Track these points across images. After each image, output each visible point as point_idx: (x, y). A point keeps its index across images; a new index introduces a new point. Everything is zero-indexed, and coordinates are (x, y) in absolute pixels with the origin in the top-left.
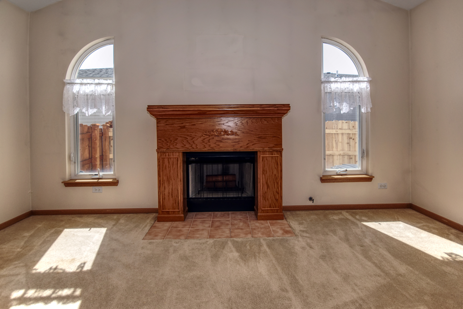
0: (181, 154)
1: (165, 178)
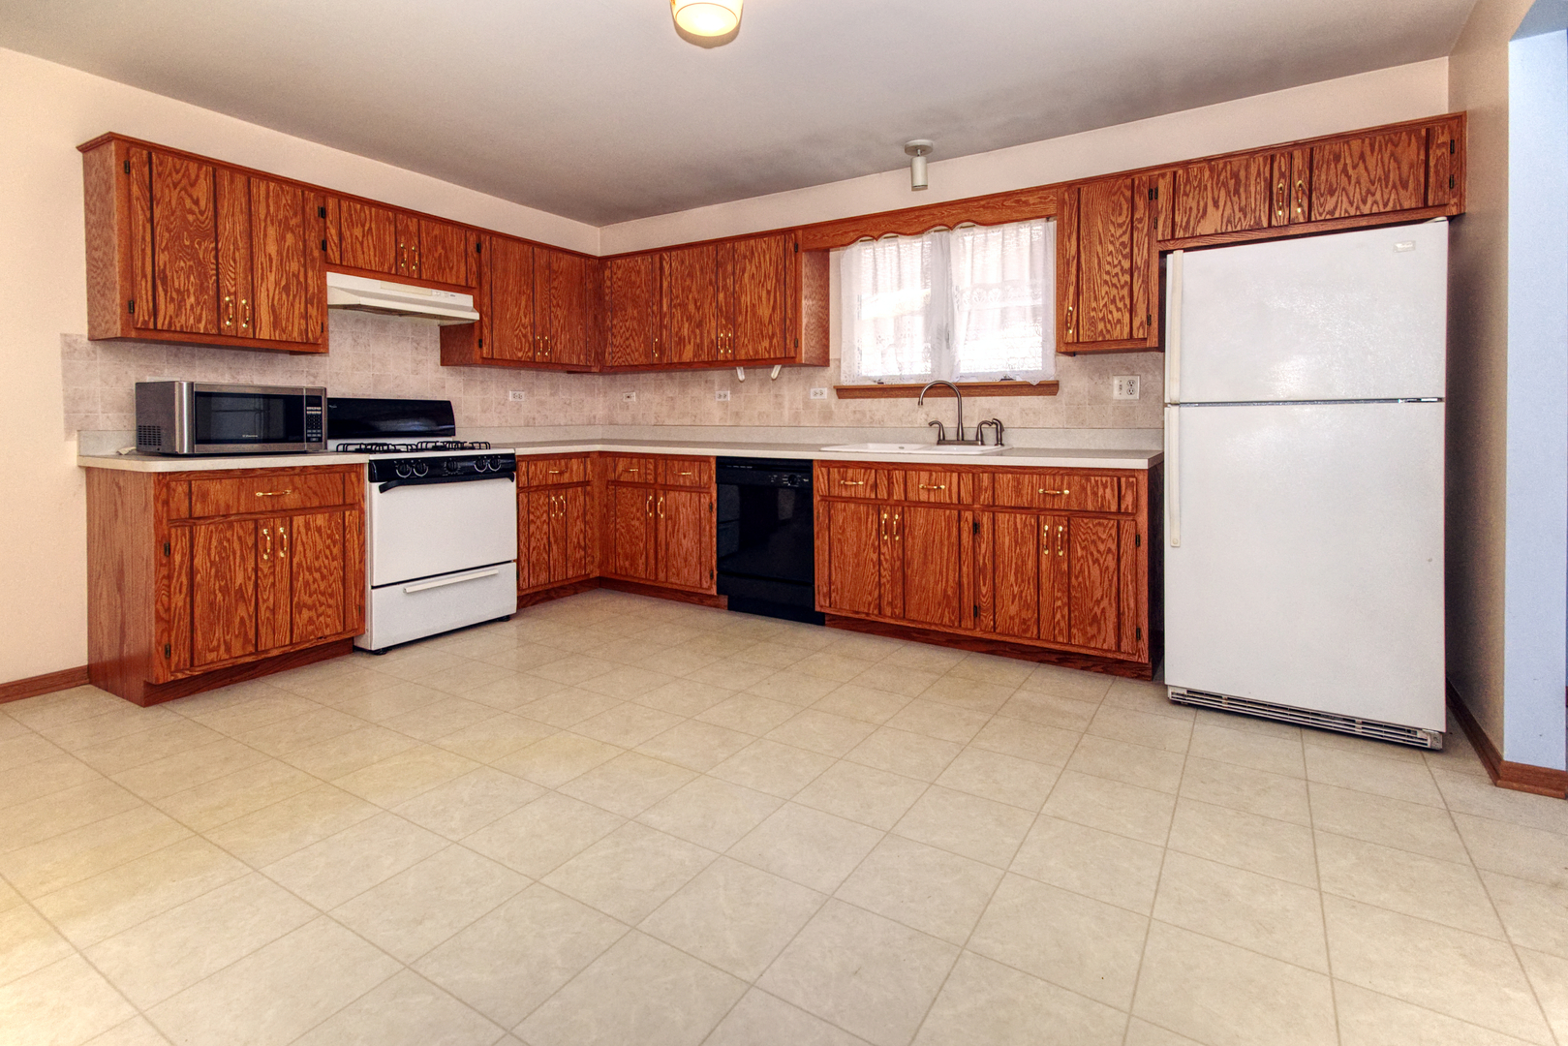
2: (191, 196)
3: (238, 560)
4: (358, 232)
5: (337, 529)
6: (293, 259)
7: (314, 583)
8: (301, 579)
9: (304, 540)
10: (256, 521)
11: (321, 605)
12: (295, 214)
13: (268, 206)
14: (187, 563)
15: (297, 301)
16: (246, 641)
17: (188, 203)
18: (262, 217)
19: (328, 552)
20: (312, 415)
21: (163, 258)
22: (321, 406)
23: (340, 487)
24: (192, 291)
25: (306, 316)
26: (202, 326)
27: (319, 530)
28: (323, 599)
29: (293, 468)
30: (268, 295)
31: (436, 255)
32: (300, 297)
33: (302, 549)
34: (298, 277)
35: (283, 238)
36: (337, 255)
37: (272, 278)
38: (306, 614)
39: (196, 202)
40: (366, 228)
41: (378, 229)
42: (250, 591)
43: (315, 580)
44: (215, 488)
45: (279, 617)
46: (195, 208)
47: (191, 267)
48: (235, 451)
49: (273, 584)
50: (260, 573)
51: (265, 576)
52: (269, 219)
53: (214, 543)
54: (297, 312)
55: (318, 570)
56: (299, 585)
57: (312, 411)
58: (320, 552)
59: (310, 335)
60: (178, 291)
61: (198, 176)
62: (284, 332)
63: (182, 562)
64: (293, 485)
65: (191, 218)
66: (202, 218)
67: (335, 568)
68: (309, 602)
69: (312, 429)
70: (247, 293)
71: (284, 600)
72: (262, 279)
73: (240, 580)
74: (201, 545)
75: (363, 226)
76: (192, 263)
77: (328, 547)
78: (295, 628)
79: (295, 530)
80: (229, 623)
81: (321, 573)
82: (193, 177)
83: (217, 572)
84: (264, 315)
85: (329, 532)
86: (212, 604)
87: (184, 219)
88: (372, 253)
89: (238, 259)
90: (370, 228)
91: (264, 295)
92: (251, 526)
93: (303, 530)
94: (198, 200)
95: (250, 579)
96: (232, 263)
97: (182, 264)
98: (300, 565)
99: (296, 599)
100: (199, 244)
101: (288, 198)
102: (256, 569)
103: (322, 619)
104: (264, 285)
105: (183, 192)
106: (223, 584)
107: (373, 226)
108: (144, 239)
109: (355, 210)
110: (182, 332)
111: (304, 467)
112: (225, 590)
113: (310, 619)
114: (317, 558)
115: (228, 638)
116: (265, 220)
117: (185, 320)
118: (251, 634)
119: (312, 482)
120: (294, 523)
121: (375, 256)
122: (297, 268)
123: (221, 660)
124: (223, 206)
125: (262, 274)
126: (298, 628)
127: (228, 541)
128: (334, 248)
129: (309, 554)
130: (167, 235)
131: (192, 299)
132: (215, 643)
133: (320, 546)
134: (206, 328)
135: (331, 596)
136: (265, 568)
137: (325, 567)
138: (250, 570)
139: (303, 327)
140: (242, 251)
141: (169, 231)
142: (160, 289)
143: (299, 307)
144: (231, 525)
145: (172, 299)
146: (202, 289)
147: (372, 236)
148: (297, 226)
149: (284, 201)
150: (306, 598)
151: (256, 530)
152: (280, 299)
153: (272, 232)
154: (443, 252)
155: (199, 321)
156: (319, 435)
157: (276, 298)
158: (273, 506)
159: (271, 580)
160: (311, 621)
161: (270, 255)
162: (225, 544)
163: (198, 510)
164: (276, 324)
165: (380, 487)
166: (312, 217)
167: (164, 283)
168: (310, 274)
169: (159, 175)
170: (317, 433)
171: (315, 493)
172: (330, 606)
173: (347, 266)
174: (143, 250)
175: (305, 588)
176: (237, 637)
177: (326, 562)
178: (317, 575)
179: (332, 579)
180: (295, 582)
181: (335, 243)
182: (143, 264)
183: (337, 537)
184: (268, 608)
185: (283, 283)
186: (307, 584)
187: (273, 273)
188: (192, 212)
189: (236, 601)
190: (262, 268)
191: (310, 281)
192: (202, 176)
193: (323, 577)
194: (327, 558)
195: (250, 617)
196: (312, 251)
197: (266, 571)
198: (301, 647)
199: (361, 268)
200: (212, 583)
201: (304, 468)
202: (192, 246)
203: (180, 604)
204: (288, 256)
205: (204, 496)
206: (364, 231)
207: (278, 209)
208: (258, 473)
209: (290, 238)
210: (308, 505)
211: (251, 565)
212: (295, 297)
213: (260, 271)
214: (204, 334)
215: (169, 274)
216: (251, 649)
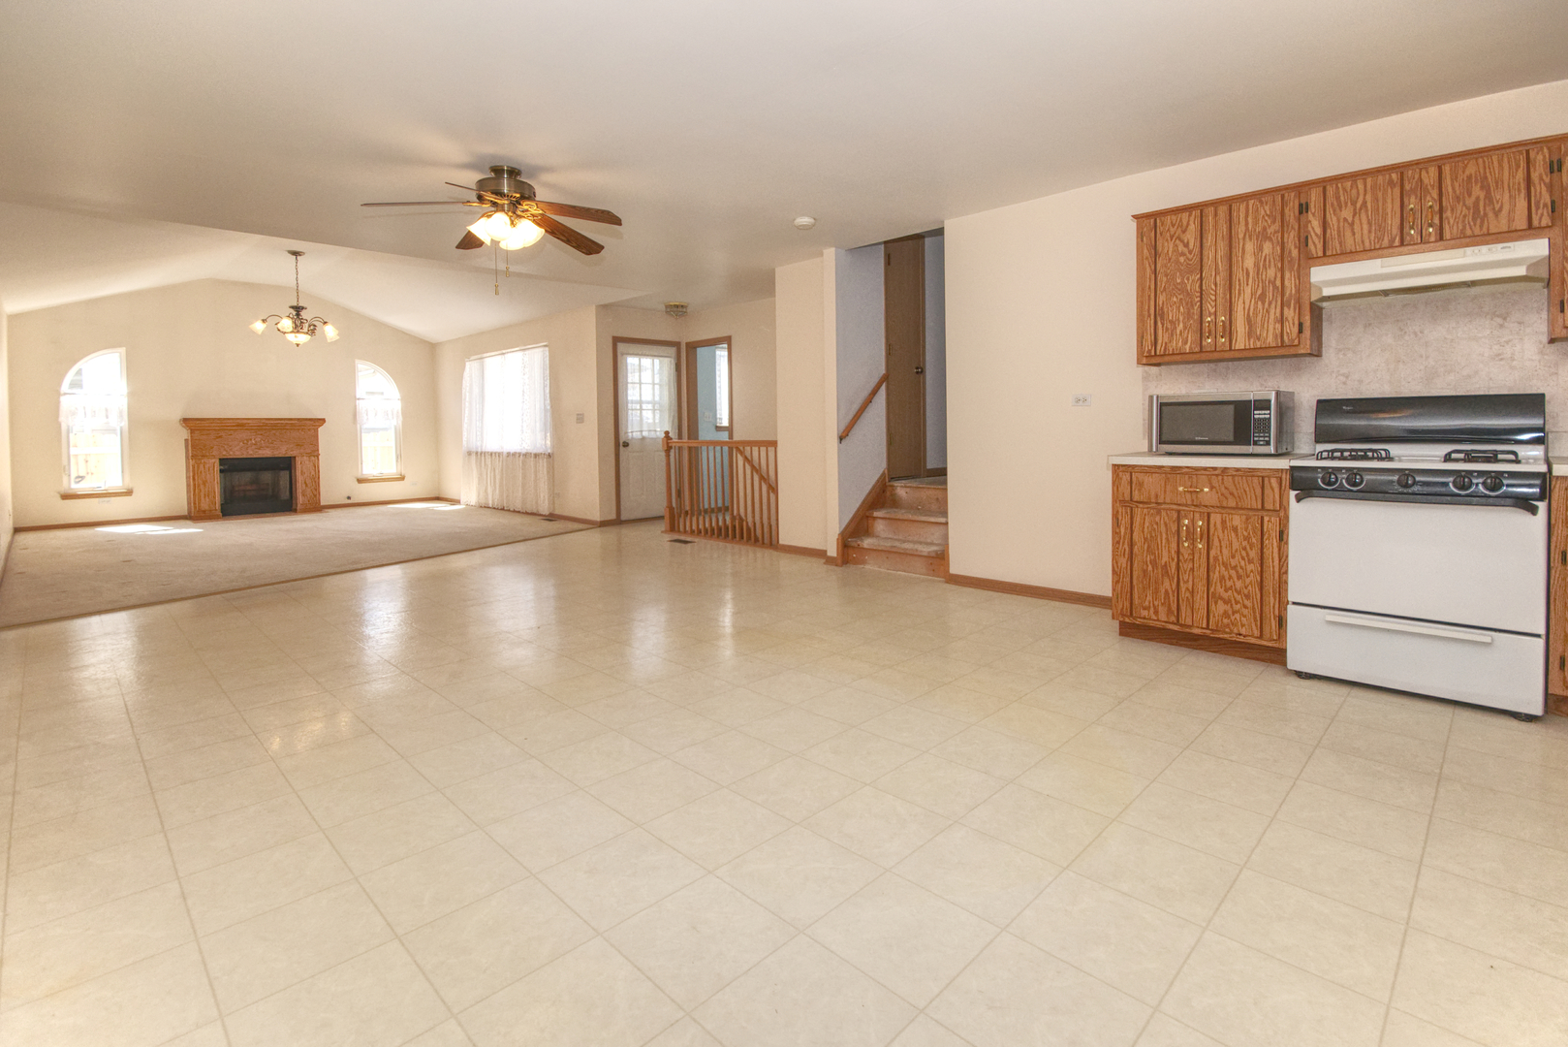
0: (218, 462)
1: (201, 482)
2: (1182, 241)
3: (1164, 541)
4: (1347, 213)
5: (1254, 532)
6: (1269, 267)
7: (1229, 579)
8: (1217, 573)
9: (1221, 535)
10: (1179, 512)
11: (1237, 603)
12: (1274, 222)
13: (1247, 224)
14: (1128, 536)
15: (1273, 305)
16: (1169, 611)
17: (1181, 248)
18: (1241, 236)
19: (1244, 553)
20: (1259, 419)
21: (1162, 298)
22: (1269, 409)
23: (1259, 491)
24: (1181, 318)
25: (1282, 320)
26: (1187, 347)
27: (1235, 529)
28: (1239, 598)
29: (1215, 469)
30: (1244, 308)
31: (1470, 202)
32: (1276, 301)
33: (1218, 544)
34: (1274, 283)
35: (1261, 249)
36: (1320, 246)
37: (1248, 290)
38: (1221, 607)
39: (1186, 245)
40: (1358, 205)
41: (1376, 199)
42: (1173, 571)
43: (1230, 577)
44: (1148, 480)
45: (1197, 598)
46: (1186, 250)
47: (1181, 299)
48: (1211, 451)
49: (1192, 569)
50: (1181, 557)
51: (1185, 561)
52: (1247, 236)
53: (1147, 524)
54: (1272, 317)
55: (1234, 568)
56: (1215, 576)
57: (1259, 414)
58: (1236, 551)
59: (1285, 338)
60: (1171, 322)
61: (1188, 224)
62: (1259, 339)
63: (1125, 533)
64: (1211, 484)
65: (1182, 259)
66: (1190, 257)
67: (1252, 571)
68: (1225, 595)
69: (1259, 432)
70: (1225, 311)
71: (1201, 587)
72: (1239, 294)
73: (1165, 559)
74: (1138, 523)
75: (1354, 204)
76: (1181, 296)
77: (1245, 549)
78: (1211, 617)
79: (1212, 526)
80: (1156, 591)
81: (1237, 572)
82: (1185, 224)
83: (1149, 547)
84: (1240, 327)
85: (1246, 534)
86: (1145, 572)
87: (1177, 262)
88: (1365, 231)
89: (1218, 282)
90: (1365, 203)
91: (1240, 308)
92: (1175, 515)
93: (1219, 526)
94: (1188, 243)
95: (1173, 560)
96: (1213, 287)
97: (1175, 299)
98: (1216, 559)
99: (1212, 590)
100: (1188, 279)
101: (1267, 208)
102: (1178, 552)
103: (1237, 616)
104: (1241, 300)
105: (1177, 241)
106: (1152, 557)
107: (1369, 198)
108: (1150, 287)
109: (1345, 190)
110: (1173, 354)
111: (1225, 468)
112: (1154, 563)
113: (1225, 612)
114: (1233, 557)
115: (1156, 603)
116: (1244, 238)
117: (1176, 344)
118: (1174, 607)
119: (1228, 481)
120: (1211, 519)
121: (1370, 232)
122: (1273, 275)
123: (1150, 619)
124: (1207, 240)
125: (1239, 290)
126: (1214, 616)
127: (1157, 523)
128: (1317, 241)
129: (1225, 552)
130: (1165, 279)
131: (1181, 325)
132: (1147, 603)
133: (1236, 545)
134: (1190, 348)
135: (1247, 597)
136: (1186, 554)
137: (1241, 568)
138: (1173, 552)
139: (1278, 331)
140: (1222, 274)
141: (1166, 275)
142: (1159, 324)
143: (1274, 312)
144: (1159, 512)
145: (1167, 329)
146: (1189, 315)
147: (1367, 211)
148: (1275, 232)
149: (1263, 212)
150: (1221, 591)
151: (1179, 520)
152: (1256, 308)
153: (1250, 247)
154: (1482, 195)
155: (1186, 343)
156: (1267, 439)
157: (1252, 310)
158: (1193, 501)
159: (1191, 565)
160: (1226, 614)
161: (1247, 270)
162: (1155, 526)
163: (1136, 497)
164: (1250, 334)
165: (1296, 496)
166: (1292, 217)
167: (1162, 319)
168: (1287, 275)
169: (1161, 234)
170: (1264, 437)
171: (1232, 494)
172: (1246, 607)
173: (1333, 255)
174: (1149, 296)
175: (1221, 582)
176: (1162, 604)
177: (1243, 563)
178: (1233, 573)
179: (1248, 581)
180: (1211, 574)
181: (1316, 235)
182: (1149, 307)
183: (1254, 540)
184: (1187, 589)
185: (1259, 292)
186: (1222, 578)
187: (1250, 286)
188: (1183, 254)
189: (1163, 576)
190: (1240, 285)
191: (1287, 282)
192: (1191, 222)
193: (1239, 577)
194: (1243, 559)
195: (1173, 592)
196: (1290, 252)
197: (1186, 556)
198: (1221, 636)
199: (1351, 252)
200: (1145, 555)
201: (1225, 470)
202: (1183, 282)
203: (1124, 565)
204: (1264, 265)
205: (1141, 484)
206: (1355, 210)
207: (1256, 222)
208: (1184, 470)
209: (1267, 247)
210: (1225, 504)
211: (1174, 546)
212: (1270, 303)
213: (1237, 287)
214: (1189, 353)
215: (1166, 310)
216: (1173, 619)
